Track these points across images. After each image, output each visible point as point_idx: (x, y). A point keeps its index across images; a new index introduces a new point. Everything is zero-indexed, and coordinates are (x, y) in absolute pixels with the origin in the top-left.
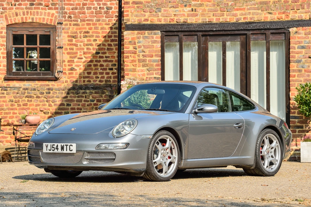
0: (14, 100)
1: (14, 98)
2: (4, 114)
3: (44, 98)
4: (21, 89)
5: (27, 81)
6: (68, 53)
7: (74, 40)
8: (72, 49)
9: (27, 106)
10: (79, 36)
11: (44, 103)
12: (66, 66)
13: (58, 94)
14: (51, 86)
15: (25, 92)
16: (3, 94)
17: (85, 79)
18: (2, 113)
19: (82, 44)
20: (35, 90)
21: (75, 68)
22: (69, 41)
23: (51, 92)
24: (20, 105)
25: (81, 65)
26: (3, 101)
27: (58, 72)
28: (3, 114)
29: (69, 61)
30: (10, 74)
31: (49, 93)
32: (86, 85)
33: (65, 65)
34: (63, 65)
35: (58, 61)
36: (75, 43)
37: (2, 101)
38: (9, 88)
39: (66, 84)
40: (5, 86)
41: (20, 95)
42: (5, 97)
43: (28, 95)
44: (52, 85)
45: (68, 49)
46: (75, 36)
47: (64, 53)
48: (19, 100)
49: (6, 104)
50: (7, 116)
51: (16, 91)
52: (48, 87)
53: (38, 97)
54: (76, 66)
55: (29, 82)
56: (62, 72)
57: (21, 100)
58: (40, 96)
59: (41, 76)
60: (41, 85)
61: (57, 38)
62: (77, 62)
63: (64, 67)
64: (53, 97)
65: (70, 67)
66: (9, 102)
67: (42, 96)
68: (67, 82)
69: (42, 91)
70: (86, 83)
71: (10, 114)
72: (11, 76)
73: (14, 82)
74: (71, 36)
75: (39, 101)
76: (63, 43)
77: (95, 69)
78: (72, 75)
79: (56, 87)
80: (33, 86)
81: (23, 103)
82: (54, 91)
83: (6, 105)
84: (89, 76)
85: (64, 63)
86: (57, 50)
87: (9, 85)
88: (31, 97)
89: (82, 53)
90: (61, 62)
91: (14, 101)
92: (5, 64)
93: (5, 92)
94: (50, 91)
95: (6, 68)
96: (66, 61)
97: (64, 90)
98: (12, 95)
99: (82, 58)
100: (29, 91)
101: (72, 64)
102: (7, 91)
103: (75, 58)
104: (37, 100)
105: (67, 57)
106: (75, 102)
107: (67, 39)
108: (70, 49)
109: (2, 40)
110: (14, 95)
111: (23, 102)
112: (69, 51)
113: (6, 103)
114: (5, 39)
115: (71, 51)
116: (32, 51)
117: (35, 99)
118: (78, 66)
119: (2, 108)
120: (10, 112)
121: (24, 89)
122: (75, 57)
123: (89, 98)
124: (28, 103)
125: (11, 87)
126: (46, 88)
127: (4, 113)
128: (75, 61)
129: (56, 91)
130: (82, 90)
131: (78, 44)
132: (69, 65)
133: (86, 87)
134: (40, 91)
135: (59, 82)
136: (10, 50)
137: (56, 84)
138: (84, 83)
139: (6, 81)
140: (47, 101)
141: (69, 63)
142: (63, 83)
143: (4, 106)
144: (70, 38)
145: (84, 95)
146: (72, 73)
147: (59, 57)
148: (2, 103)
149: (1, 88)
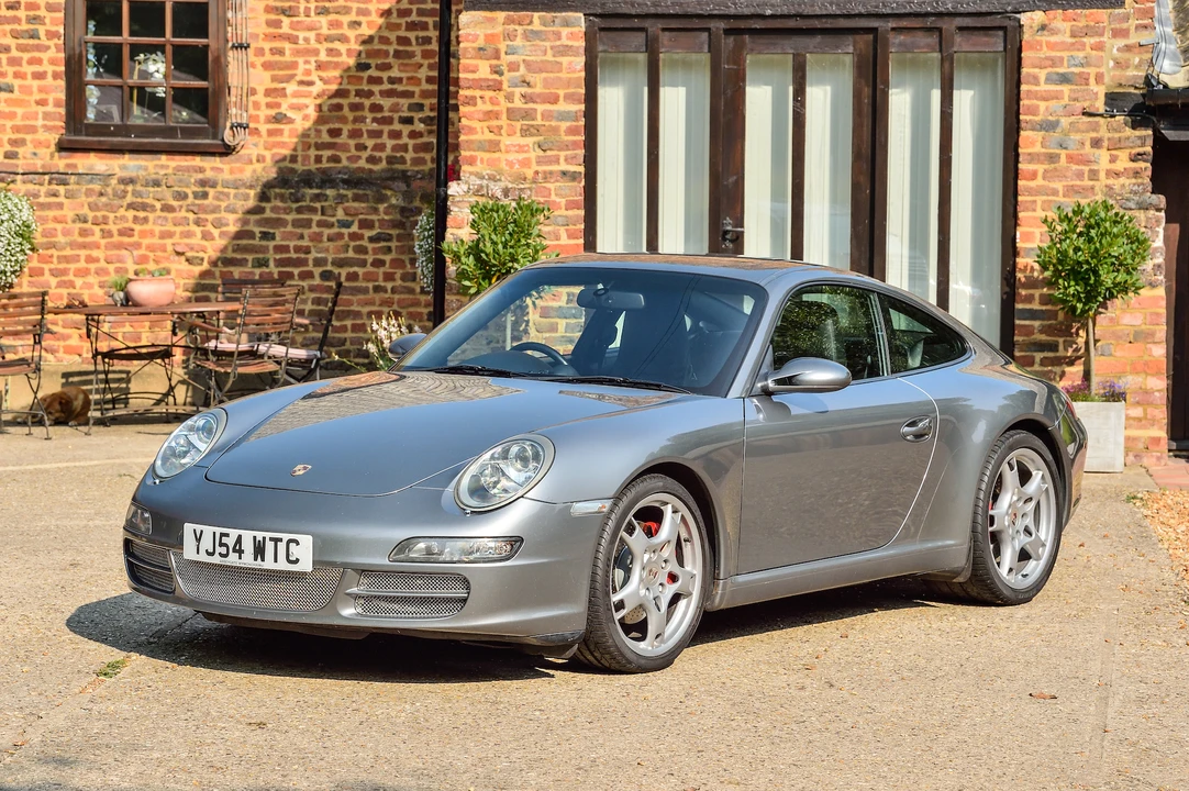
0: (90, 215)
1: (90, 208)
2: (59, 262)
3: (188, 211)
4: (114, 182)
5: (131, 156)
6: (267, 66)
7: (286, 21)
8: (281, 52)
9: (132, 236)
10: (302, 10)
11: (187, 228)
12: (259, 109)
13: (232, 200)
14: (209, 174)
15: (126, 192)
16: (55, 195)
17: (320, 153)
18: (51, 256)
19: (312, 35)
20: (157, 184)
21: (290, 114)
22: (269, 23)
23: (211, 192)
24: (109, 234)
25: (307, 107)
26: (56, 220)
27: (231, 128)
28: (55, 260)
29: (268, 93)
30: (77, 132)
31: (205, 195)
32: (324, 171)
33: (257, 105)
34: (250, 104)
35: (233, 91)
36: (290, 32)
37: (50, 218)
38: (73, 177)
39: (259, 167)
40: (61, 171)
41: (108, 201)
42: (60, 206)
43: (135, 200)
44: (212, 169)
45: (267, 51)
46: (290, 7)
47: (253, 66)
48: (105, 217)
49: (64, 228)
50: (69, 269)
51: (97, 187)
52: (200, 176)
53: (167, 208)
54: (293, 107)
55: (137, 159)
56: (245, 127)
57: (111, 216)
58: (175, 204)
59: (176, 138)
60: (178, 169)
61: (230, 14)
62: (296, 95)
63: (252, 111)
64: (216, 210)
65: (273, 112)
66: (74, 222)
67: (181, 207)
68: (264, 161)
69: (179, 189)
70: (325, 165)
71: (78, 261)
72: (78, 135)
73: (88, 157)
74: (277, 8)
75: (170, 220)
76: (249, 30)
77: (356, 120)
78: (278, 139)
79: (226, 176)
80: (152, 170)
81: (120, 227)
82: (219, 188)
83: (66, 233)
84: (335, 144)
85: (252, 98)
86: (230, 53)
87: (75, 166)
88: (144, 207)
89: (312, 66)
90: (244, 95)
91: (90, 219)
92: (62, 96)
93: (62, 189)
94: (207, 189)
95: (63, 111)
96: (261, 90)
97: (251, 187)
98: (84, 198)
99: (311, 83)
100: (139, 188)
101: (279, 100)
102: (67, 187)
103: (287, 82)
104: (166, 219)
105: (261, 79)
106: (289, 228)
107: (264, 17)
108: (274, 51)
109: (52, 18)
110: (90, 200)
111: (118, 222)
112: (268, 57)
113: (64, 225)
114: (62, 15)
115: (277, 58)
116: (148, 56)
117: (159, 213)
118: (298, 108)
119: (50, 243)
120: (78, 256)
121: (123, 181)
122: (289, 79)
123: (334, 216)
124: (137, 227)
125: (80, 171)
126: (193, 181)
127: (58, 257)
128: (288, 91)
129: (226, 190)
130: (311, 188)
131: (297, 37)
132: (269, 105)
133: (325, 177)
134: (176, 189)
135: (237, 161)
136: (77, 52)
137: (226, 167)
138: (318, 166)
139: (63, 154)
140: (197, 223)
141: (269, 99)
142: (251, 162)
143: (59, 233)
144: (273, 17)
145: (318, 205)
146: (279, 132)
147: (236, 75)
148: (51, 225)
149: (47, 177)
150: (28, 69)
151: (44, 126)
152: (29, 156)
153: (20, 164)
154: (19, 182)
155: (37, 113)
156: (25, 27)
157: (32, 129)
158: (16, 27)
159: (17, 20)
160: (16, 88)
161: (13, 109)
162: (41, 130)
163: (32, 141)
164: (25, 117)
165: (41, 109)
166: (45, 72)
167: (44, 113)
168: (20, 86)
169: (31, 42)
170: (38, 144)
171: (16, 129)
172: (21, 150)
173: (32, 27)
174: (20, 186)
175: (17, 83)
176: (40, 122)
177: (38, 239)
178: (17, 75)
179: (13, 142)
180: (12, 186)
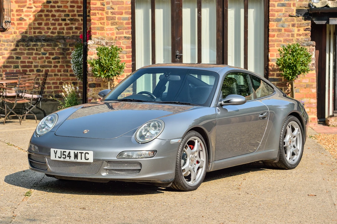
6: (16, 2)
13: (6, 46)
17: (35, 30)
21: (25, 18)
25: (30, 15)
27: (5, 23)
29: (17, 11)
32: (36, 37)
33: (13, 15)
34: (11, 15)
35: (5, 10)
39: (15, 35)
47: (12, 2)
54: (25, 16)
56: (10, 22)
62: (26, 11)
63: (12, 17)
64: (1, 50)
65: (19, 17)
68: (16, 33)
70: (37, 34)
77: (47, 20)
78: (21, 26)
79: (4, 38)
82: (1, 42)
84: (40, 28)
85: (12, 13)
89: (32, 2)
90: (9, 12)
96: (15, 10)
97: (12, 42)
99: (31, 8)
101: (21, 13)
103: (24, 7)
105: (15, 7)
106: (26, 55)
118: (27, 16)
122: (24, 6)
123: (40, 51)
128: (24, 10)
129: (4, 43)
130: (32, 42)
132: (17, 15)
133: (37, 39)
135: (7, 33)
137: (3, 35)
138: (35, 35)
141: (17, 13)
142: (12, 34)
145: (35, 48)
146: (21, 24)
147: (6, 6)
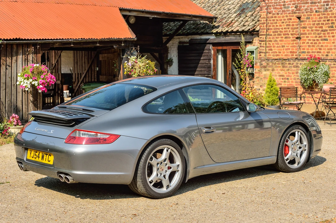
16: (335, 65)
28: (334, 80)
37: (333, 70)
148: (334, 72)
149: (333, 60)
150: (331, 35)
151: (334, 48)
152: (330, 55)
153: (329, 58)
154: (327, 62)
155: (332, 45)
156: (331, 25)
157: (331, 49)
158: (329, 25)
159: (329, 24)
160: (328, 40)
161: (328, 45)
162: (333, 49)
163: (331, 52)
164: (330, 46)
165: (333, 44)
166: (334, 36)
167: (334, 45)
168: (329, 39)
169: (332, 28)
170: (332, 53)
171: (328, 49)
172: (329, 54)
173: (332, 25)
174: (328, 63)
175: (329, 38)
176: (333, 47)
177: (331, 75)
178: (329, 37)
179: (328, 52)
180: (326, 63)
